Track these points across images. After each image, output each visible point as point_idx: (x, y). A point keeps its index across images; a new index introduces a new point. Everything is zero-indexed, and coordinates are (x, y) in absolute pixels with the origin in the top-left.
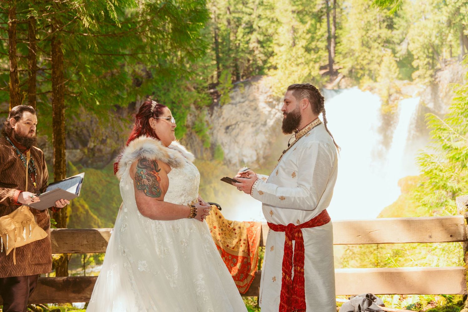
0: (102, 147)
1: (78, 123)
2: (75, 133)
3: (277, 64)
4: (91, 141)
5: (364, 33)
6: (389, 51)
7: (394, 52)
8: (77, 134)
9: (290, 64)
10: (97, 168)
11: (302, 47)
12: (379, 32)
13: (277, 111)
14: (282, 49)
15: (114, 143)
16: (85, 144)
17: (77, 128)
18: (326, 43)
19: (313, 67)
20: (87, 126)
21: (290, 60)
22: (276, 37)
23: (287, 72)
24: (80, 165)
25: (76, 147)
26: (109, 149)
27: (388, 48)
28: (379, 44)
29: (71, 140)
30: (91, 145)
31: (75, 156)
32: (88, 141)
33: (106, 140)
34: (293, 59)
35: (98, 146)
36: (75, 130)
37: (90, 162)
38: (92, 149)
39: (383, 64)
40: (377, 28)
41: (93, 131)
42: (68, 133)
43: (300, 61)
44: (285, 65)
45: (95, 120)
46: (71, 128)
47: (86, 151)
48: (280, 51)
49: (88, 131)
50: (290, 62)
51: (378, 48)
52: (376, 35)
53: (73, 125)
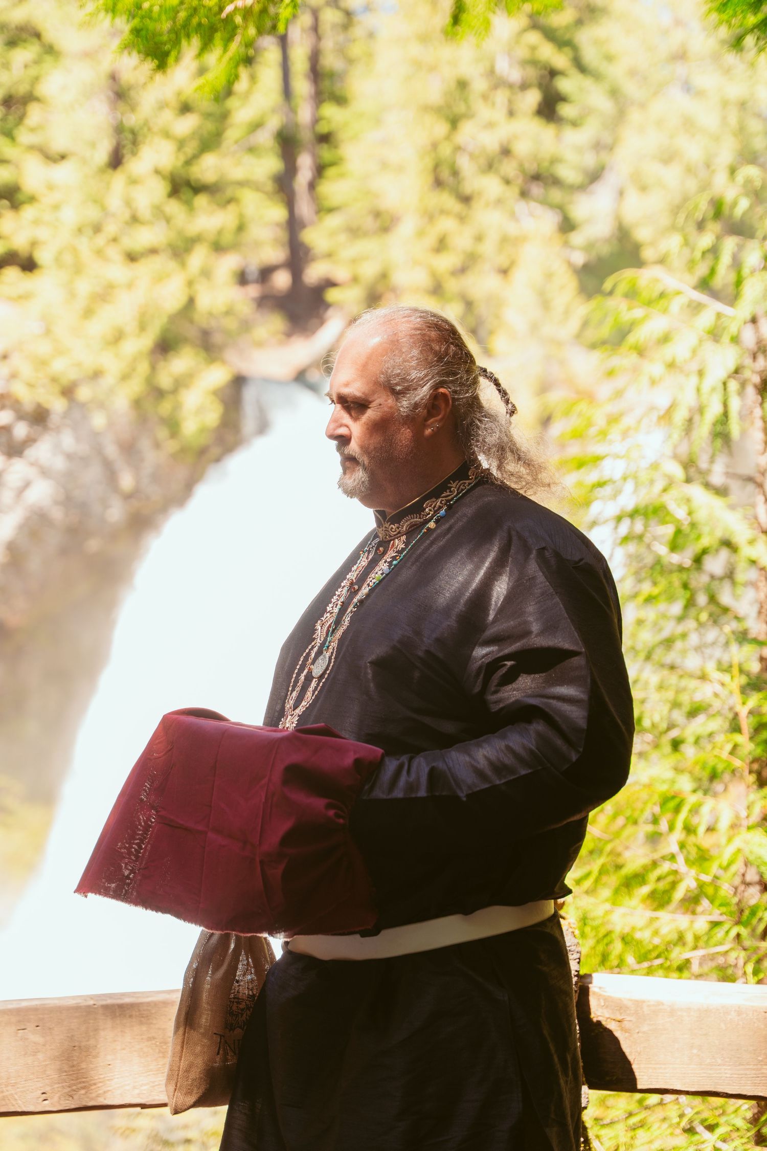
3: (34, 244)
5: (441, 128)
6: (548, 221)
7: (567, 226)
9: (99, 253)
11: (157, 172)
12: (505, 130)
13: (31, 473)
14: (63, 173)
18: (271, 164)
19: (206, 273)
21: (97, 229)
22: (34, 114)
23: (84, 287)
27: (545, 202)
28: (507, 182)
34: (111, 228)
39: (519, 276)
40: (499, 114)
43: (144, 237)
44: (74, 251)
48: (51, 187)
50: (100, 240)
51: (499, 202)
52: (490, 141)
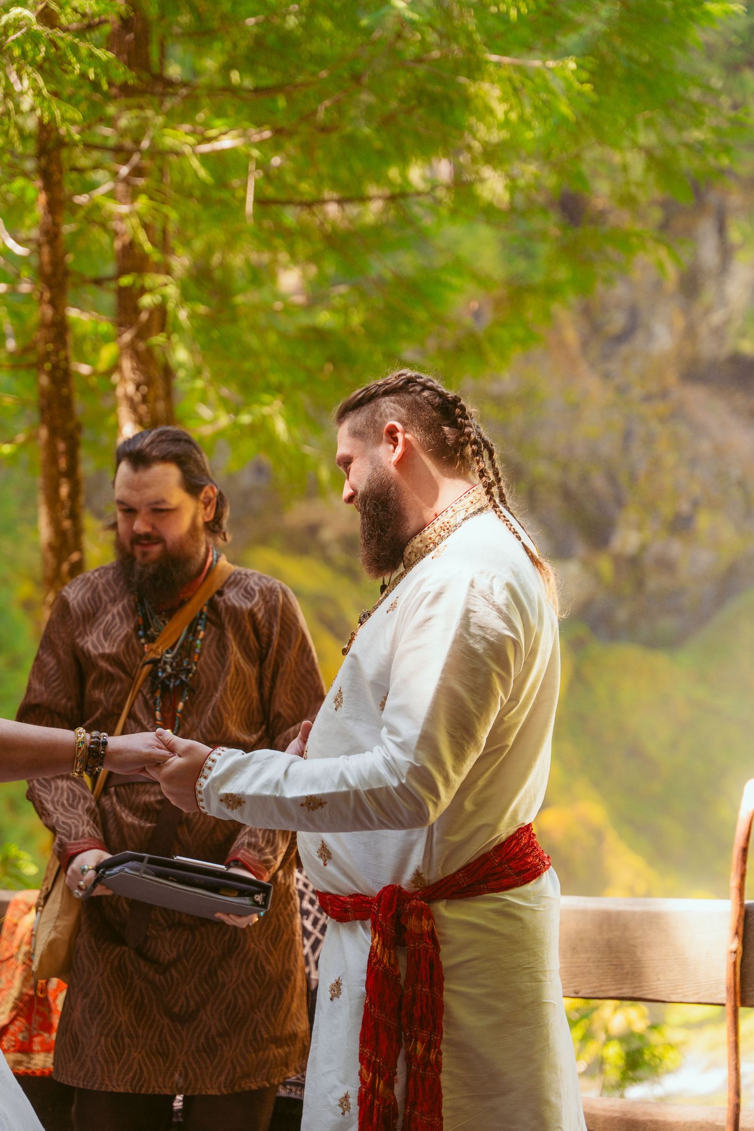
0: (676, 548)
1: (572, 446)
2: (560, 490)
4: (628, 523)
8: (567, 495)
10: (655, 643)
15: (728, 533)
16: (599, 534)
17: (565, 467)
20: (608, 459)
26: (707, 558)
29: (543, 522)
30: (628, 540)
32: (612, 525)
35: (657, 547)
36: (558, 475)
37: (622, 615)
38: (634, 561)
41: (634, 477)
42: (532, 490)
45: (640, 430)
47: (605, 566)
49: (612, 479)
53: (551, 457)
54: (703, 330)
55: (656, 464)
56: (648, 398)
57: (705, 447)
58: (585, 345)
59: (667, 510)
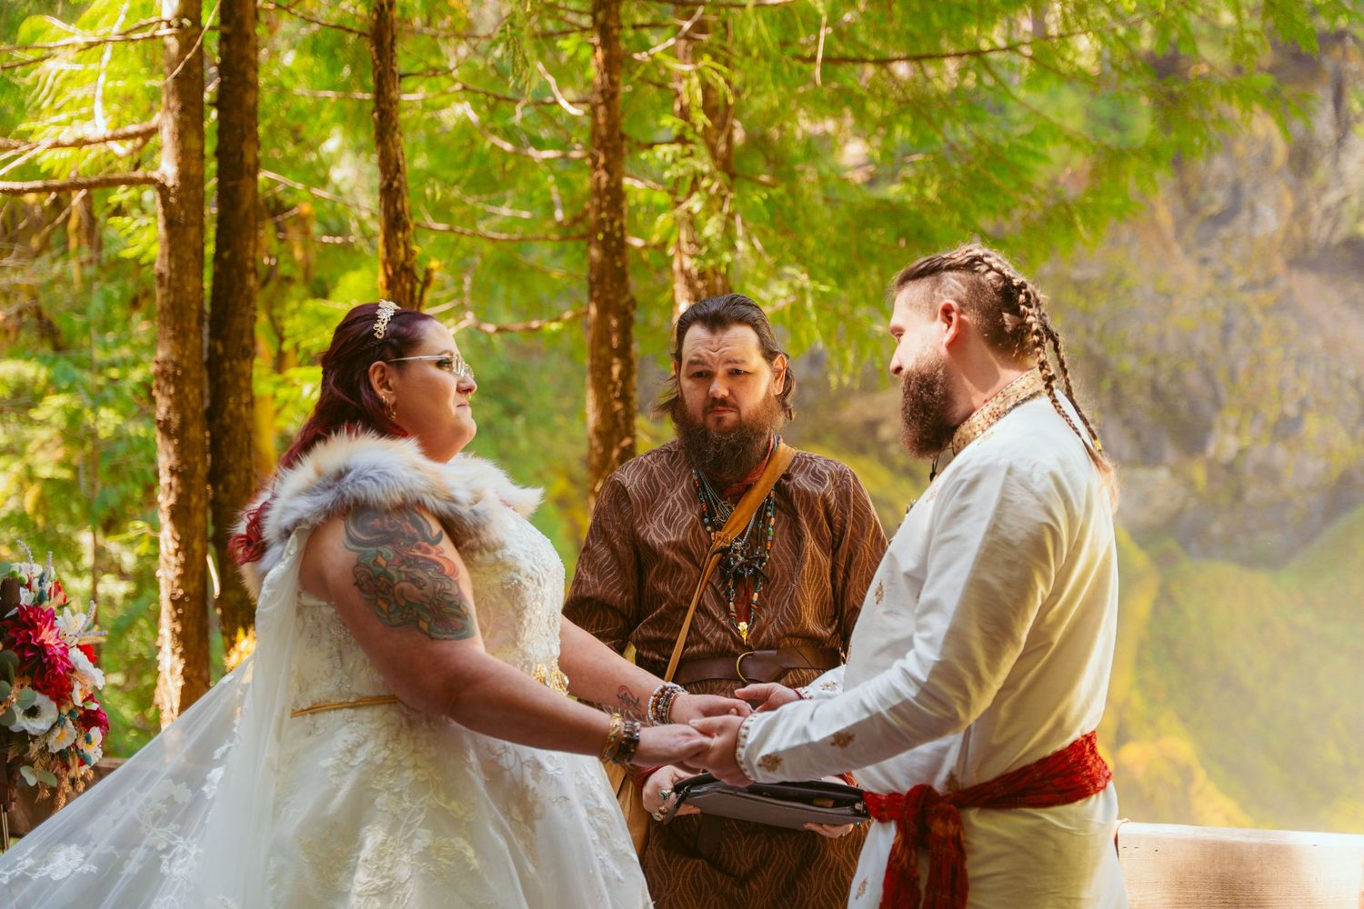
0: (1280, 455)
1: (1161, 338)
2: (1147, 388)
4: (1225, 425)
8: (1157, 393)
10: (1256, 560)
15: (1340, 439)
16: (1192, 437)
17: (1154, 362)
20: (1204, 355)
24: (1171, 544)
25: (1148, 457)
26: (1314, 467)
29: (1127, 423)
30: (1224, 444)
31: (1146, 500)
32: (1208, 428)
33: (1296, 422)
35: (1258, 454)
36: (1145, 371)
37: (1217, 528)
38: (1230, 467)
41: (1233, 375)
42: (1116, 388)
45: (1242, 322)
46: (1128, 363)
47: (1199, 473)
49: (1208, 375)
53: (1139, 351)
54: (1316, 210)
55: (1259, 362)
56: (1251, 286)
57: (1317, 342)
58: (1179, 228)
59: (1271, 415)
